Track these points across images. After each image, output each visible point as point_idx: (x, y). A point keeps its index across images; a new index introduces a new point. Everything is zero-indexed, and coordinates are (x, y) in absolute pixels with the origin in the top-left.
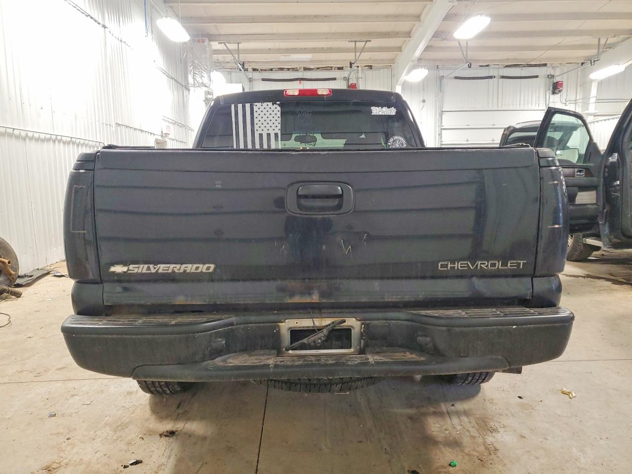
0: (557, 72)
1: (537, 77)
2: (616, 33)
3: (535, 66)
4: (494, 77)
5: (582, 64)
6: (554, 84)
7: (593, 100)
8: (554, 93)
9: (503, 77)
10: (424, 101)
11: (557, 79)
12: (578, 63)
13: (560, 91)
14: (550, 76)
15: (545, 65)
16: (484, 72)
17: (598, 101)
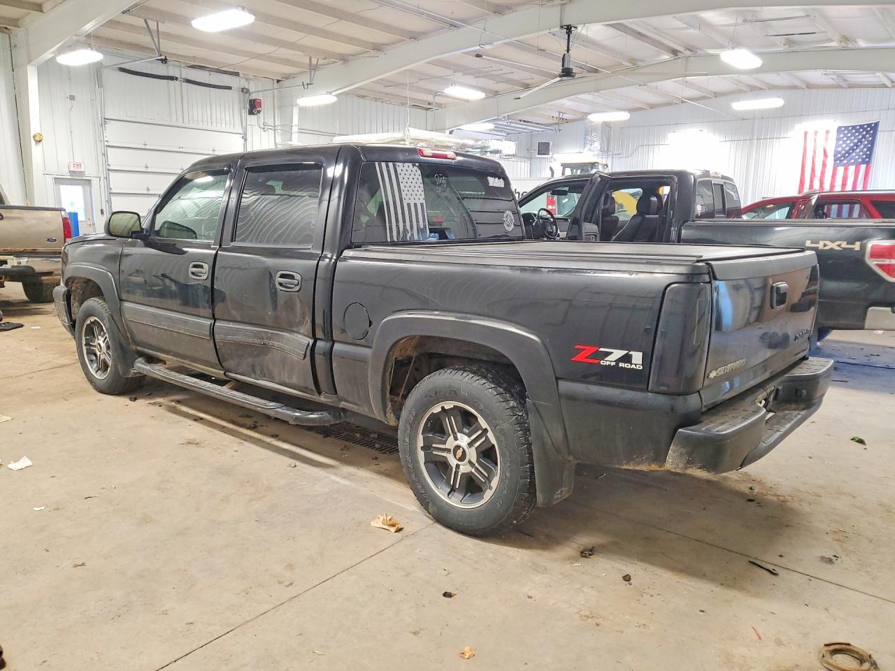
0: (252, 88)
1: (230, 88)
2: (327, 55)
3: (225, 72)
4: (177, 79)
5: (278, 81)
6: (250, 101)
7: (295, 129)
8: (251, 113)
9: (188, 81)
10: (72, 98)
11: (253, 96)
12: (273, 80)
13: (259, 112)
14: (245, 90)
15: (237, 74)
16: (161, 70)
17: (301, 131)
